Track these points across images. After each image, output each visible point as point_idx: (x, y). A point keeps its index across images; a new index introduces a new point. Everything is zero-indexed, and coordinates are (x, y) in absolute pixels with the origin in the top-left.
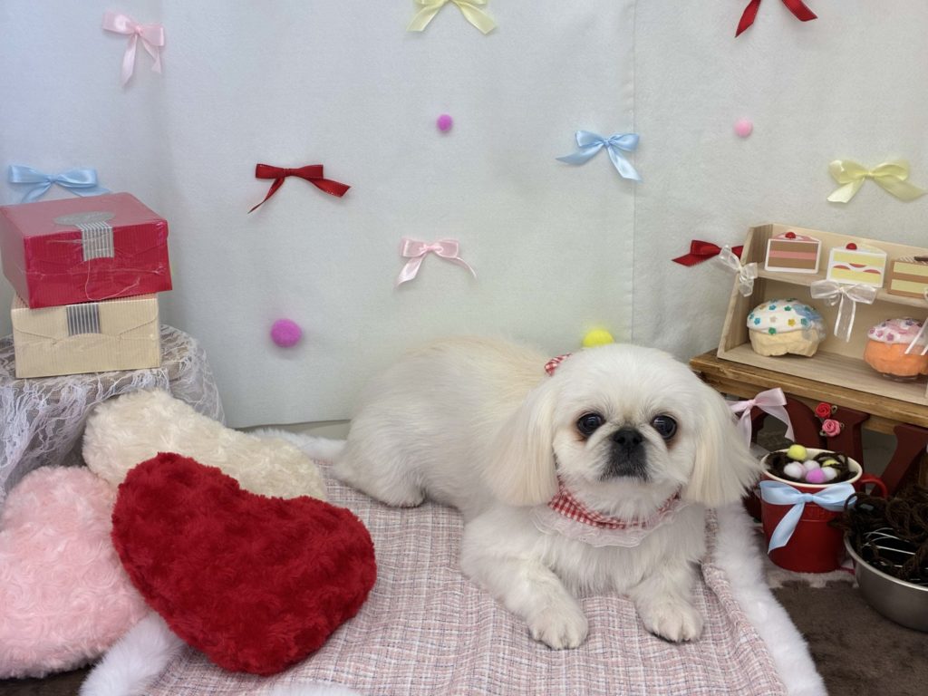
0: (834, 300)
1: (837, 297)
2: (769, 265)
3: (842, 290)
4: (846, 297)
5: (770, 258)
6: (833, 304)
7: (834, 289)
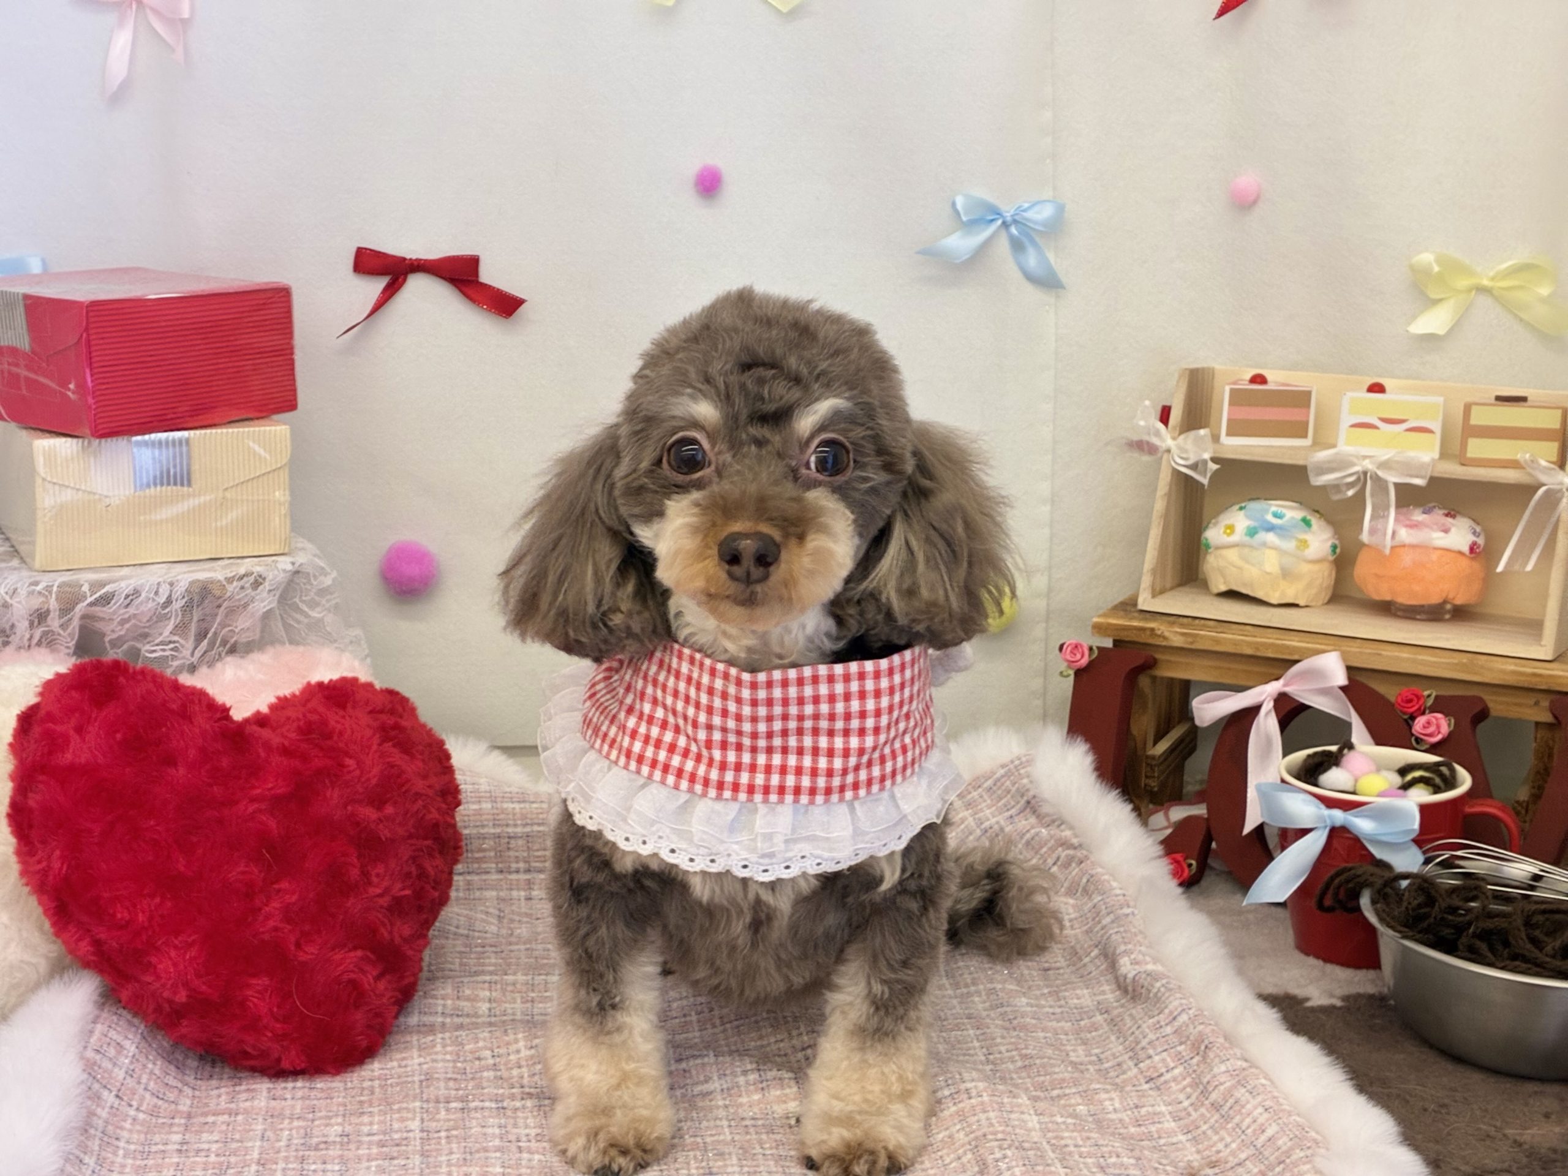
0: (1350, 485)
1: (1359, 479)
2: (1229, 434)
3: (1368, 465)
4: (1377, 479)
5: (1229, 420)
6: (1350, 493)
7: (1353, 465)
